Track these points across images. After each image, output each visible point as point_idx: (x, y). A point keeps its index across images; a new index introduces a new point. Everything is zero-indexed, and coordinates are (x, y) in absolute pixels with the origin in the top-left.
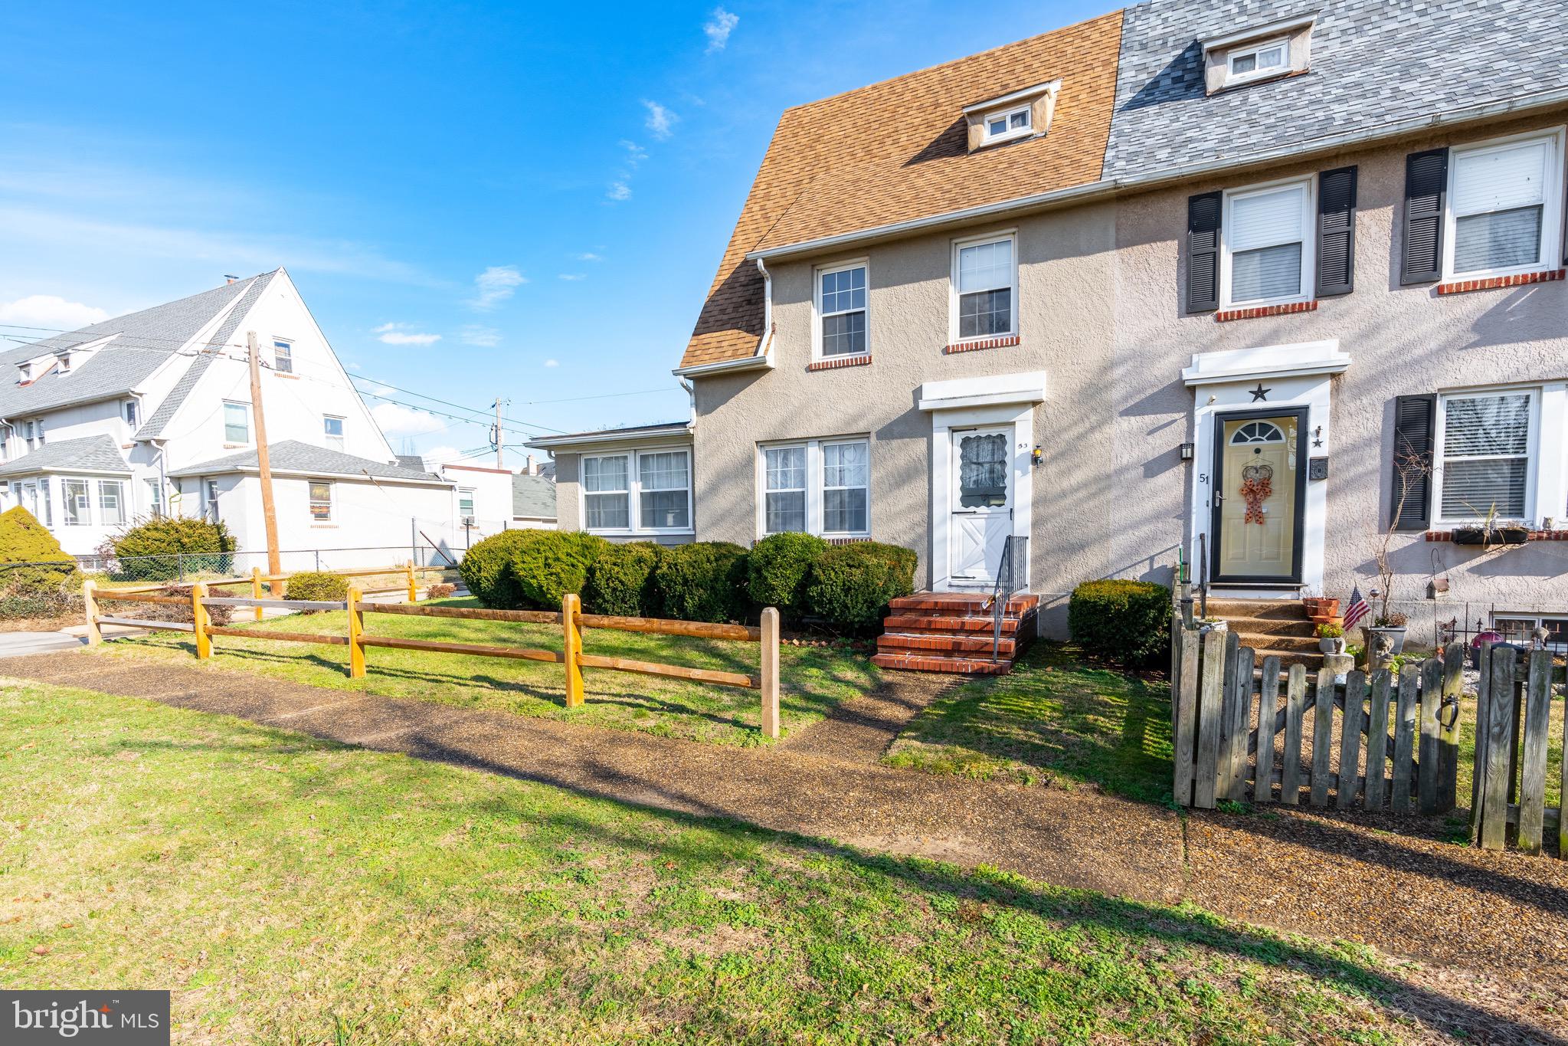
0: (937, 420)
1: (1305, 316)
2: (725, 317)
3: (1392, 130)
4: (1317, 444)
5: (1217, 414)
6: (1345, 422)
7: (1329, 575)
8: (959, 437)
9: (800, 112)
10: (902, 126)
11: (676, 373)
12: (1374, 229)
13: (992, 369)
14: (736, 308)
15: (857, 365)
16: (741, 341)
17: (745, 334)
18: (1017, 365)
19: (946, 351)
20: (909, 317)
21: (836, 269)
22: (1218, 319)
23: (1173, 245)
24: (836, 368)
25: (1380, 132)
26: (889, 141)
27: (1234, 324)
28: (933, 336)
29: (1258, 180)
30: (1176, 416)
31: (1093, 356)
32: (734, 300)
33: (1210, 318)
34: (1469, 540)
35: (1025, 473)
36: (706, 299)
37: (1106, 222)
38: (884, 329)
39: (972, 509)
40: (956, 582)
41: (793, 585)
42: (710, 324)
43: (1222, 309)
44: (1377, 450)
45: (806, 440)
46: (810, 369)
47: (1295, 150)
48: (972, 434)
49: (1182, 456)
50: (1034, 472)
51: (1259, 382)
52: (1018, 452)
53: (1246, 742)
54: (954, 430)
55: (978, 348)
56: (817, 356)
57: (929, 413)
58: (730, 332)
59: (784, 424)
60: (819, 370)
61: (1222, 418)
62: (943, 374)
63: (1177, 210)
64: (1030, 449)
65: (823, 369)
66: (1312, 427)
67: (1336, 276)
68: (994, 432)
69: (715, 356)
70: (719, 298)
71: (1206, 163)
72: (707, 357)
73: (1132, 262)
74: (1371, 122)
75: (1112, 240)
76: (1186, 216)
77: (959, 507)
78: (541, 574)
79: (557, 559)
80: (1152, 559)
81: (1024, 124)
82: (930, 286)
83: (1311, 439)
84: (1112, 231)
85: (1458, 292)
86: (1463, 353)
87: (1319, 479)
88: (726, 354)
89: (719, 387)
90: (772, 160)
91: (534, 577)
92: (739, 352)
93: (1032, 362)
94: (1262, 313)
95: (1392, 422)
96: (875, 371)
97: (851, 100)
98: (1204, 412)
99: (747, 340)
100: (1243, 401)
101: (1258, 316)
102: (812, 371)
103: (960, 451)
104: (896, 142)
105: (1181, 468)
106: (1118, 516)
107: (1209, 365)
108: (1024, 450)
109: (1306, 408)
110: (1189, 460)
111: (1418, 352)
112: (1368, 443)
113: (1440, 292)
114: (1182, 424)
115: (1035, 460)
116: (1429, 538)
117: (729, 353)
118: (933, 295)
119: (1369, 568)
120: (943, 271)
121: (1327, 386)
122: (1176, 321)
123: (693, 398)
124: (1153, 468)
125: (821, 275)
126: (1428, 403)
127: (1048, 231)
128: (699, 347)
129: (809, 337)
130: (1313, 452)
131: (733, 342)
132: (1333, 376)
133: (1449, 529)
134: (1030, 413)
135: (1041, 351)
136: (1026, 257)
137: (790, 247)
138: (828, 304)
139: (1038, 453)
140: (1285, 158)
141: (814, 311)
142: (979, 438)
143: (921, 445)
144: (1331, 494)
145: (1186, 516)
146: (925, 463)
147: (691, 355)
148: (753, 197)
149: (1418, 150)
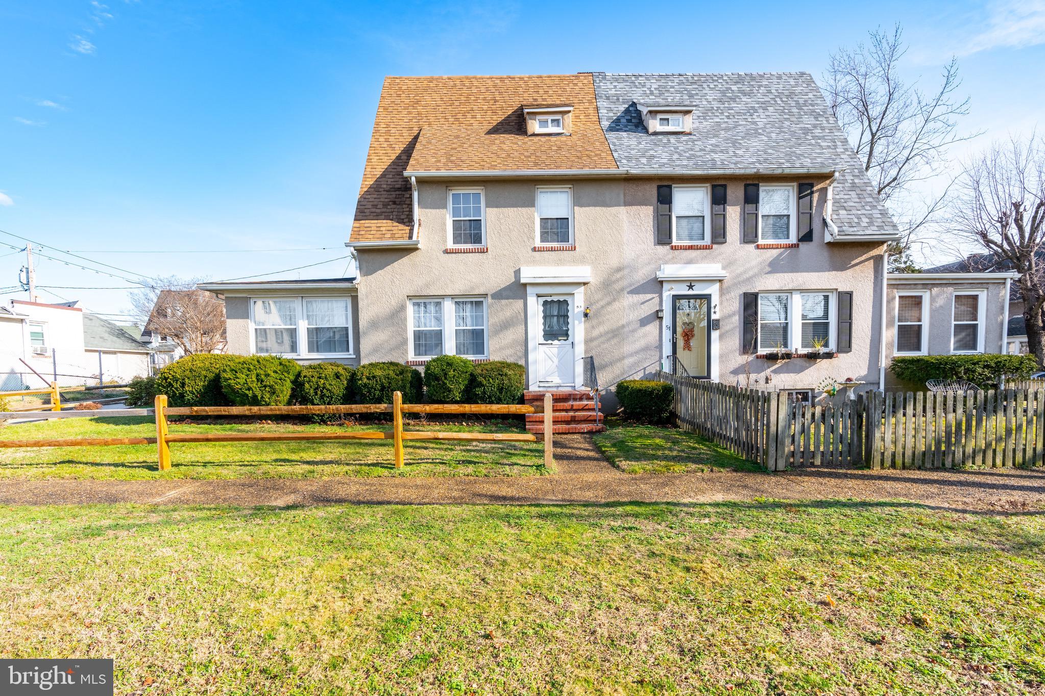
0: (529, 290)
1: (708, 251)
2: (378, 211)
3: (742, 172)
4: (715, 312)
5: (673, 296)
6: (725, 304)
7: (721, 376)
8: (541, 300)
9: (398, 81)
10: (475, 108)
11: (347, 245)
12: (733, 215)
13: (560, 262)
14: (385, 205)
15: (478, 252)
16: (396, 228)
17: (397, 224)
18: (574, 262)
19: (534, 249)
20: (511, 227)
21: (461, 191)
22: (672, 248)
23: (652, 208)
24: (464, 252)
25: (738, 172)
26: (469, 116)
27: (678, 251)
28: (526, 239)
29: (687, 183)
30: (654, 295)
31: (614, 262)
32: (382, 200)
33: (668, 247)
34: (772, 358)
35: (580, 322)
36: (358, 197)
37: (618, 191)
38: (496, 233)
39: (550, 342)
40: (542, 384)
41: (462, 387)
42: (367, 214)
43: (673, 244)
44: (737, 317)
45: (443, 297)
46: (446, 252)
47: (706, 172)
48: (549, 299)
49: (657, 316)
50: (585, 321)
51: (691, 281)
52: (576, 310)
53: (790, 440)
54: (538, 296)
55: (552, 250)
56: (450, 245)
57: (525, 285)
58: (385, 221)
59: (427, 286)
60: (453, 253)
61: (676, 298)
62: (534, 262)
63: (652, 191)
64: (582, 309)
65: (456, 253)
66: (713, 305)
67: (720, 235)
68: (562, 298)
69: (378, 236)
70: (369, 196)
71: (667, 170)
72: (371, 236)
73: (632, 214)
74: (732, 166)
75: (622, 200)
76: (656, 194)
77: (542, 341)
78: (255, 386)
79: (267, 375)
80: (645, 369)
81: (558, 126)
82: (524, 210)
83: (713, 310)
84: (622, 196)
85: (764, 248)
86: (766, 275)
87: (716, 329)
88: (386, 236)
89: (379, 258)
90: (385, 109)
91: (249, 389)
92: (396, 236)
93: (582, 261)
94: (691, 248)
95: (743, 304)
96: (490, 257)
97: (435, 82)
98: (667, 294)
99: (400, 228)
100: (683, 290)
101: (689, 249)
102: (447, 253)
103: (542, 308)
104: (474, 117)
105: (657, 322)
106: (628, 348)
107: (669, 271)
108: (579, 310)
109: (710, 295)
110: (661, 318)
111: (751, 273)
112: (734, 314)
113: (758, 247)
114: (657, 300)
115: (586, 315)
116: (757, 357)
117: (389, 236)
118: (525, 216)
119: (735, 372)
120: (531, 203)
121: (717, 285)
122: (653, 247)
123: (358, 263)
124: (644, 322)
125: (451, 193)
126: (755, 295)
127: (589, 191)
128: (361, 229)
129: (445, 231)
130: (714, 317)
131: (390, 228)
132: (720, 281)
133: (764, 353)
134: (582, 288)
135: (587, 255)
136: (578, 202)
137: (433, 173)
138: (456, 212)
139: (588, 311)
140: (701, 175)
141: (448, 216)
142: (552, 301)
143: (519, 303)
144: (721, 337)
145: (660, 347)
146: (523, 314)
147: (356, 233)
148: (377, 131)
149: (748, 182)
